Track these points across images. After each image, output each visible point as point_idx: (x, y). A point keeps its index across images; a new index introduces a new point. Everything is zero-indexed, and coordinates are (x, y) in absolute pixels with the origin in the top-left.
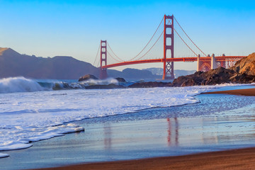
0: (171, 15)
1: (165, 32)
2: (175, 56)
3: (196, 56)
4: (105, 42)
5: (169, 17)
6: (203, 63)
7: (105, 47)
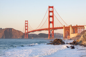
0: (52, 6)
1: (49, 15)
2: (54, 27)
3: (63, 26)
4: (27, 21)
5: (51, 7)
6: (66, 30)
7: (27, 24)
